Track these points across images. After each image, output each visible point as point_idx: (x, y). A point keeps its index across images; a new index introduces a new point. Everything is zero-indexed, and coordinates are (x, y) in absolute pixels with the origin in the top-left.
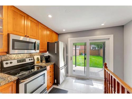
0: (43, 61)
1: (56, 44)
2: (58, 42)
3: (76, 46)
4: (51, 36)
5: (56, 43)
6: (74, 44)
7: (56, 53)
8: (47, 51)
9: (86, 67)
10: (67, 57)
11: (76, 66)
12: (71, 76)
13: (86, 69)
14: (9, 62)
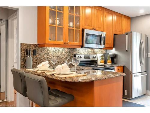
0: (108, 61)
1: (127, 36)
4: (119, 23)
5: (127, 34)
7: (127, 49)
8: (113, 47)
14: (80, 56)
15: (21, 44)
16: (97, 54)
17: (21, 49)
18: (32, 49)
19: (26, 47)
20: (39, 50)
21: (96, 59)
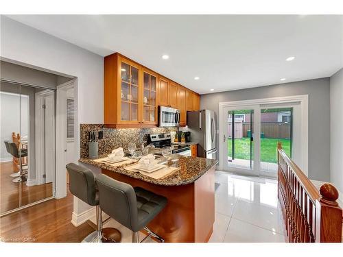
0: (182, 139)
1: (200, 113)
2: (204, 110)
3: (233, 115)
6: (229, 113)
7: (200, 127)
8: (185, 124)
9: (252, 162)
10: (217, 135)
11: (233, 159)
12: (223, 171)
13: (252, 163)
14: (154, 136)
15: (81, 125)
16: (171, 132)
17: (81, 132)
18: (96, 131)
19: (89, 128)
20: (107, 132)
21: (169, 138)
